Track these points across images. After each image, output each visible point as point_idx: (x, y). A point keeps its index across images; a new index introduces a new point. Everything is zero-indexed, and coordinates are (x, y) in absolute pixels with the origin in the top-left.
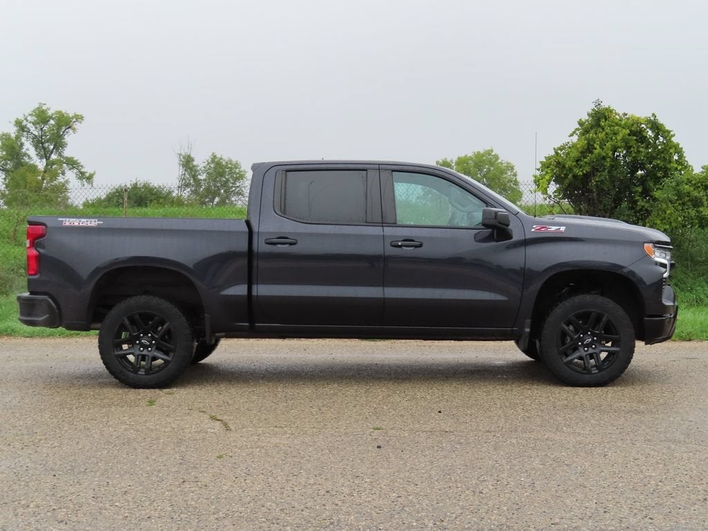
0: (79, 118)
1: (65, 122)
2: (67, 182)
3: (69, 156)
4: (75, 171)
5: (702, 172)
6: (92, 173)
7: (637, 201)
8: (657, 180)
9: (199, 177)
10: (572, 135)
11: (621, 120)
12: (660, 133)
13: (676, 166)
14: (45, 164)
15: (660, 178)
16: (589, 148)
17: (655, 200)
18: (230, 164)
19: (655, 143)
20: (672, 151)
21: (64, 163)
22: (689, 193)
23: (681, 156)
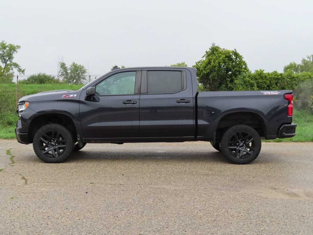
0: (19, 47)
1: (13, 49)
2: (13, 73)
3: (15, 62)
4: (17, 68)
5: (255, 73)
6: (24, 69)
7: (228, 84)
8: (236, 76)
9: (68, 71)
10: (203, 57)
11: (222, 51)
12: (238, 57)
13: (244, 70)
14: (5, 66)
15: (237, 75)
16: (209, 63)
17: (235, 84)
18: (80, 66)
19: (236, 61)
20: (242, 64)
21: (13, 65)
22: (249, 81)
23: (246, 66)
